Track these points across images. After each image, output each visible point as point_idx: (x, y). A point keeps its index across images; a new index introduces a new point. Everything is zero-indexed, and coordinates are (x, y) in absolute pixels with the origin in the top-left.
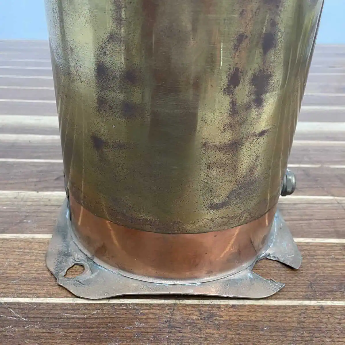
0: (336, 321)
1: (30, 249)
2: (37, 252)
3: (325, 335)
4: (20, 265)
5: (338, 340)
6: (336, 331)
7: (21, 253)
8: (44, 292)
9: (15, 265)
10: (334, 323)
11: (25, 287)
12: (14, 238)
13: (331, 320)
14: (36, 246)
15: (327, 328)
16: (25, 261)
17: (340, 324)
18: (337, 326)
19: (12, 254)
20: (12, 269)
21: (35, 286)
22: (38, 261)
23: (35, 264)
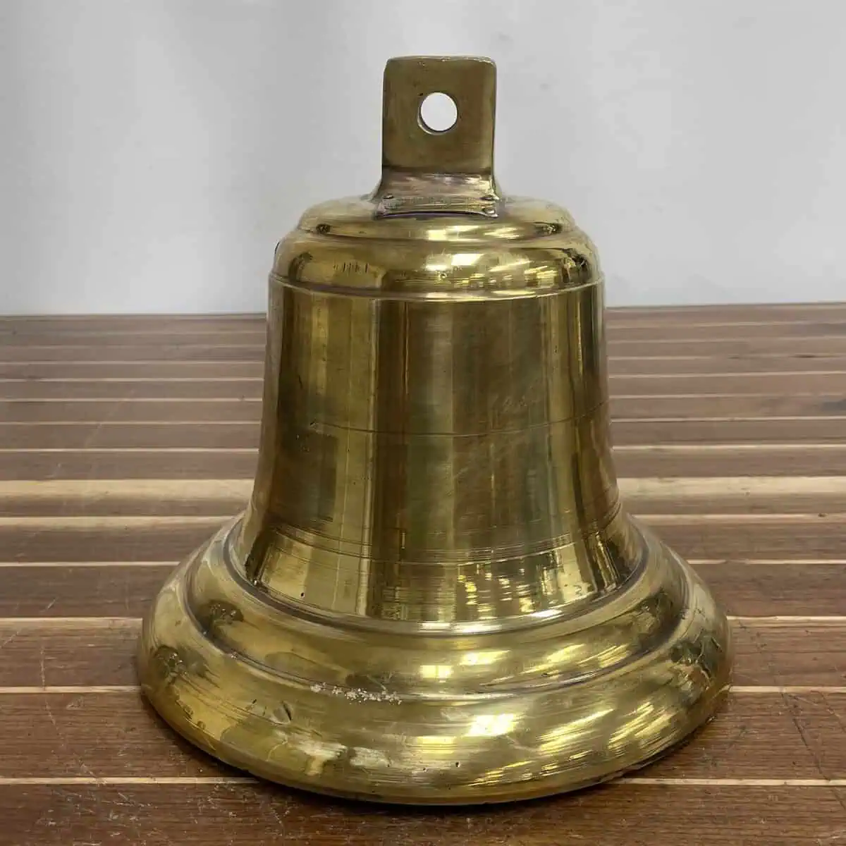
5: (682, 831)
18: (686, 813)
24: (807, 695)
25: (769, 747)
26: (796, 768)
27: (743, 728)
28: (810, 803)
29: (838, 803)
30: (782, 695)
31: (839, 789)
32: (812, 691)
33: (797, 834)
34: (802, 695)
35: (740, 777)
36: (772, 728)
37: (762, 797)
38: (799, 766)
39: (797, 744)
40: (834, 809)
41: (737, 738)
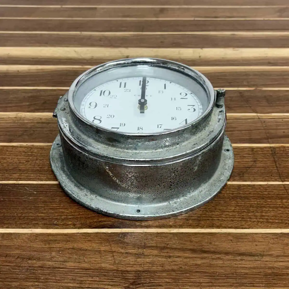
0: (231, 192)
1: (32, 153)
2: (37, 154)
3: (221, 200)
4: (27, 162)
5: (229, 202)
6: (229, 197)
7: (26, 155)
8: (45, 178)
9: (24, 162)
10: (229, 193)
11: (32, 175)
12: (19, 145)
13: (228, 192)
14: (36, 151)
15: (224, 196)
16: (29, 160)
17: (233, 194)
18: (231, 195)
19: (20, 156)
20: (22, 164)
21: (39, 175)
22: (39, 160)
23: (37, 162)
24: (279, 148)
25: (263, 169)
26: (272, 177)
27: (255, 161)
28: (275, 191)
29: (285, 191)
30: (271, 147)
31: (286, 186)
32: (281, 146)
33: (270, 203)
34: (277, 148)
35: (252, 181)
36: (266, 161)
37: (259, 189)
38: (273, 177)
39: (273, 168)
40: (284, 193)
41: (252, 165)
